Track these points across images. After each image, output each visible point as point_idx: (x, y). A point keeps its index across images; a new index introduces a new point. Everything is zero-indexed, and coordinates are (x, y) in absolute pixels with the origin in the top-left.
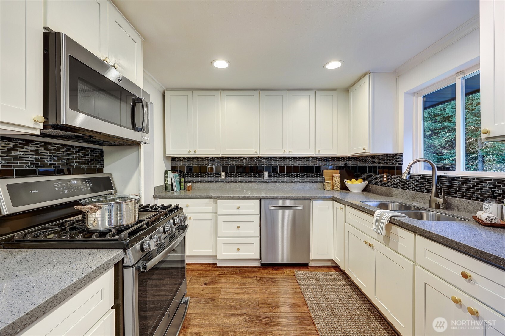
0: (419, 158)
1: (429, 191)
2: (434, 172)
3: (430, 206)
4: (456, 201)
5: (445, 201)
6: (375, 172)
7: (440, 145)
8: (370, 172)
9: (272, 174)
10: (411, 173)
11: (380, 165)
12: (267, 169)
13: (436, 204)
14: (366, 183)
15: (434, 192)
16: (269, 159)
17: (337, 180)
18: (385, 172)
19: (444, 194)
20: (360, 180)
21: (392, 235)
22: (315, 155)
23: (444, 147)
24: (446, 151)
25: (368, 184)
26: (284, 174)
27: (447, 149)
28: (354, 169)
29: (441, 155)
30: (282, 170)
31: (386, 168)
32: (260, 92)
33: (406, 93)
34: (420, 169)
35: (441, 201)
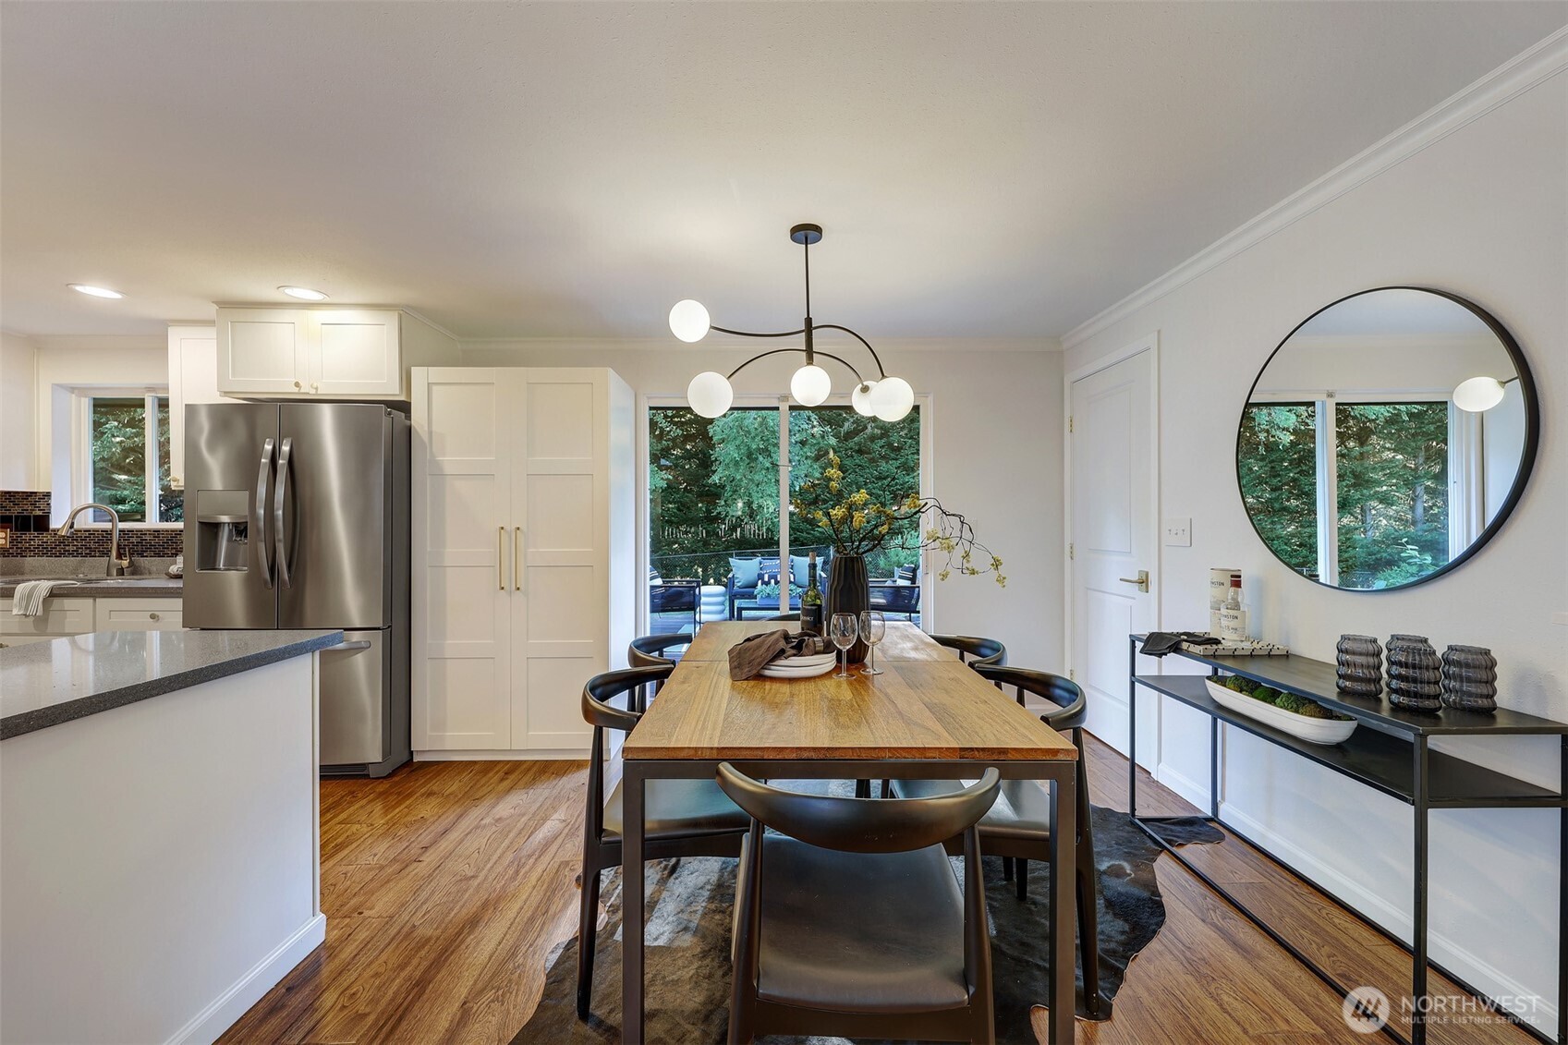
0: (82, 502)
1: (107, 553)
2: (113, 525)
3: (108, 574)
4: (145, 562)
5: (131, 564)
7: (107, 459)
13: (118, 569)
15: (114, 553)
18: (4, 527)
21: (55, 611)
23: (119, 465)
24: (123, 477)
27: (128, 472)
29: (108, 489)
31: (7, 519)
33: (56, 386)
35: (125, 563)
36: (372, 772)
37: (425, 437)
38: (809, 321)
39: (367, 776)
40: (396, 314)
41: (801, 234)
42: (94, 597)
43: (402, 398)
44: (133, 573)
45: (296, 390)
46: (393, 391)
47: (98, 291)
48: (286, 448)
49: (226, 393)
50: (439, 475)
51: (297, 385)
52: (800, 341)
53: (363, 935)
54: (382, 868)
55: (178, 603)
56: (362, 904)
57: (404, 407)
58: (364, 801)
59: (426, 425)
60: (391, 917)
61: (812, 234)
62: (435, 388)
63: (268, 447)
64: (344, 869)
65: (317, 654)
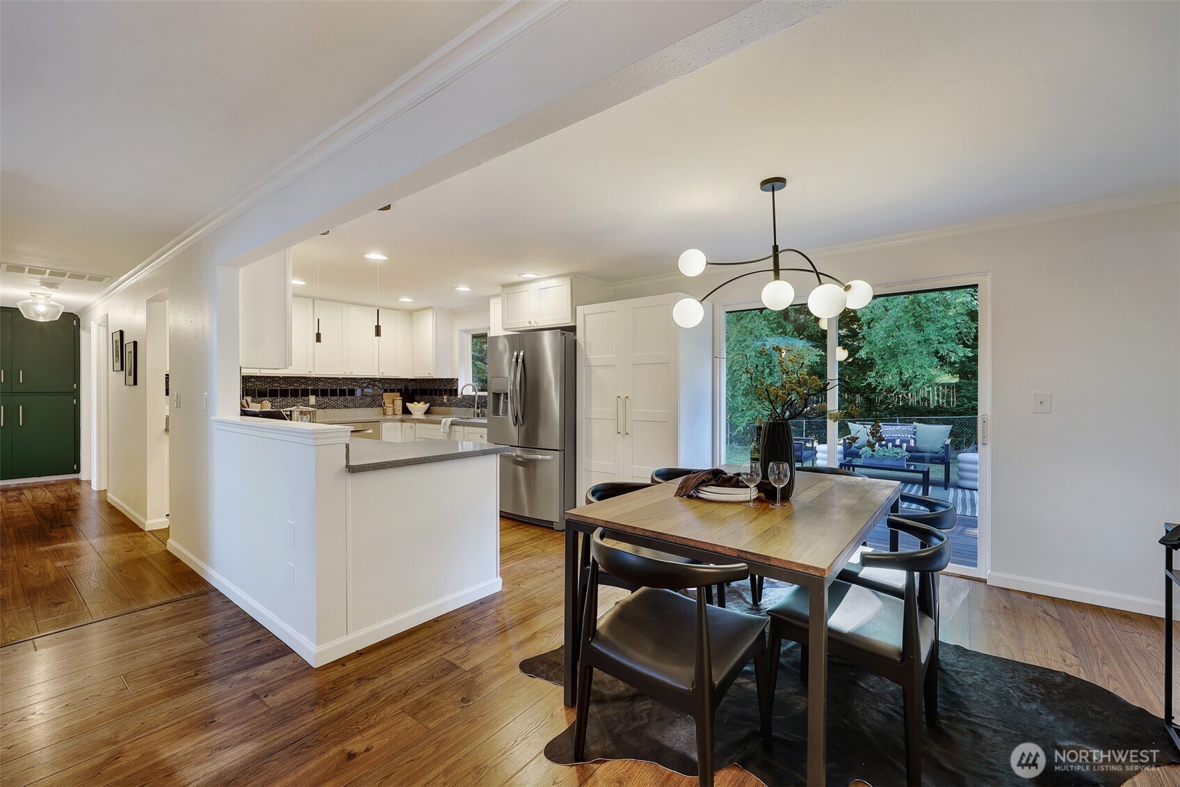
0: (469, 383)
2: (476, 393)
3: (474, 417)
5: (481, 411)
6: (436, 395)
8: (431, 394)
9: (320, 398)
10: (464, 394)
11: (441, 388)
12: (315, 392)
13: (477, 415)
14: (428, 405)
15: (476, 407)
16: (317, 380)
17: (399, 403)
18: (445, 394)
19: (481, 407)
20: (423, 403)
21: (452, 433)
22: (378, 377)
25: (431, 406)
26: (336, 398)
28: (415, 392)
30: (334, 393)
31: (446, 390)
32: (314, 301)
33: (460, 330)
34: (469, 391)
35: (479, 411)
36: (555, 526)
37: (582, 345)
38: (776, 248)
39: (553, 528)
40: (569, 278)
41: (769, 185)
42: (464, 426)
43: (573, 324)
44: (482, 416)
45: (530, 325)
46: (567, 322)
47: (463, 289)
48: (522, 354)
49: (505, 329)
50: (589, 366)
51: (530, 322)
52: (770, 264)
53: (515, 593)
54: (537, 570)
55: (485, 431)
56: (521, 582)
57: (573, 329)
58: (546, 540)
59: (583, 337)
60: (529, 590)
61: (777, 184)
62: (587, 317)
63: (515, 354)
64: (522, 566)
65: (499, 455)
